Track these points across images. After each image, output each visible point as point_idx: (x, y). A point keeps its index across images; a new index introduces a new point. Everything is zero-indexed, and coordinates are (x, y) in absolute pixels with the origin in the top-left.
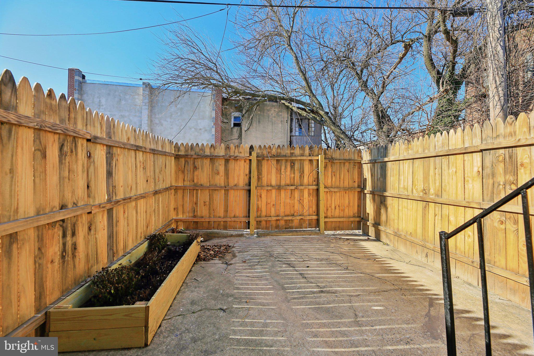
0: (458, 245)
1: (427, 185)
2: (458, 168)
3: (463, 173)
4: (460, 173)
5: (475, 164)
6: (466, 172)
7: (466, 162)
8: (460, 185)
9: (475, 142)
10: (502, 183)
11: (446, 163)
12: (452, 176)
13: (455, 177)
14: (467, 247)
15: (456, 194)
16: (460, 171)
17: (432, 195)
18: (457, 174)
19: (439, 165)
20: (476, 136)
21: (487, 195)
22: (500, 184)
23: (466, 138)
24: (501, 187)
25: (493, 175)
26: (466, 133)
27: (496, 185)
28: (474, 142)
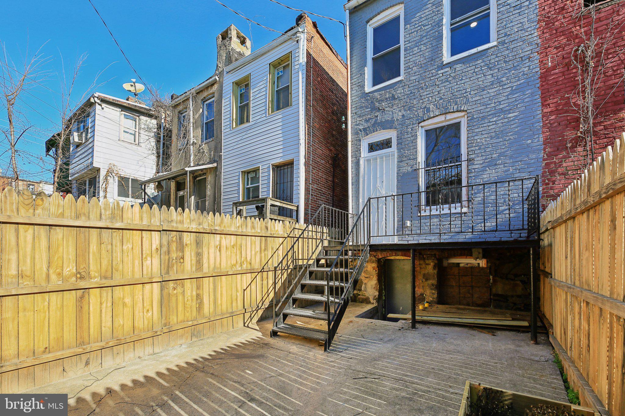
0: (136, 324)
1: (84, 266)
2: (135, 244)
3: (140, 249)
4: (137, 250)
5: (153, 242)
6: (144, 249)
7: (144, 240)
8: (137, 262)
9: (154, 222)
10: (174, 258)
11: (118, 238)
12: (128, 253)
13: (131, 253)
14: (146, 322)
15: (133, 271)
16: (138, 248)
17: (95, 277)
18: (134, 251)
19: (108, 239)
20: (154, 216)
21: (164, 268)
22: (173, 259)
23: (145, 215)
24: (174, 261)
25: (169, 252)
26: (145, 211)
27: (171, 260)
28: (152, 221)
